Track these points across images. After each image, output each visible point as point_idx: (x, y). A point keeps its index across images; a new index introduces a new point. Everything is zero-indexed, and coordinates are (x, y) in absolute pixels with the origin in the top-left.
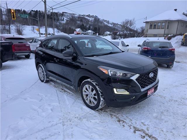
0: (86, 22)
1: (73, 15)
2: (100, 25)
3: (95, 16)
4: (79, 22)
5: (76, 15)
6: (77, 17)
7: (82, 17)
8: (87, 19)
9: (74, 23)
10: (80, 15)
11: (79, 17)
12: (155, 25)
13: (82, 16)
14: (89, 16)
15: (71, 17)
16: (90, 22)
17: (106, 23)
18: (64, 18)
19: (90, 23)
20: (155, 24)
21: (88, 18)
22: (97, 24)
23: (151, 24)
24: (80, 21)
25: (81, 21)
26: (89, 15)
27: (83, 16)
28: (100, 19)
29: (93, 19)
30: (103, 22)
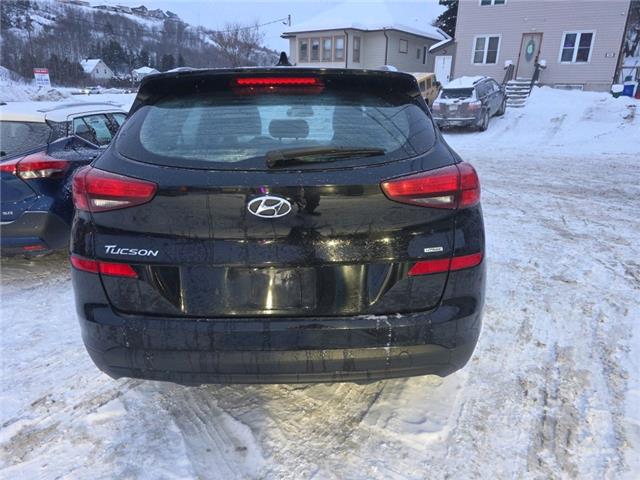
0: (132, 33)
1: (74, 6)
2: (188, 46)
3: (168, 13)
4: (101, 35)
5: (84, 8)
6: (88, 14)
7: (111, 17)
8: (135, 24)
9: (79, 36)
10: (104, 7)
11: (99, 16)
12: (315, 48)
13: (112, 13)
14: (141, 11)
15: (65, 15)
16: (149, 35)
17: (211, 42)
18: (32, 17)
19: (145, 39)
20: (316, 43)
21: (140, 20)
22: (175, 42)
23: (304, 43)
24: (104, 30)
25: (108, 29)
26: (143, 7)
27: (116, 10)
28: (187, 25)
29: (159, 24)
30: (201, 37)
